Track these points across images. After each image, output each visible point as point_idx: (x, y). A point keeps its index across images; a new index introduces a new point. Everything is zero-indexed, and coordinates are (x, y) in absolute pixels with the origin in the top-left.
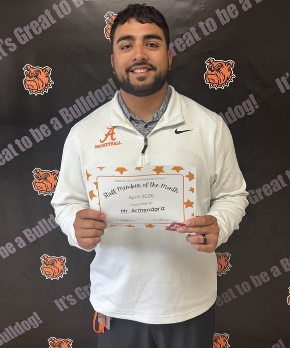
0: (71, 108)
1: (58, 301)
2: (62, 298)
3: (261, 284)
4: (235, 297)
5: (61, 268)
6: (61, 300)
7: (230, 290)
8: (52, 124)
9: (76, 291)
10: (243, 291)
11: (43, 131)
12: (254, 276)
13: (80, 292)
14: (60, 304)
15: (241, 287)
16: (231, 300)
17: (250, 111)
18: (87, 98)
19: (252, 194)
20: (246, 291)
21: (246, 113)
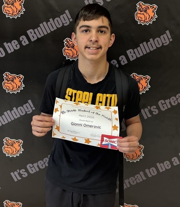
0: (36, 30)
1: (14, 173)
2: (17, 171)
3: (164, 170)
4: (145, 178)
5: (18, 148)
6: (16, 173)
7: (142, 173)
8: (21, 40)
9: (28, 166)
10: (151, 174)
11: (14, 45)
12: (160, 164)
13: (31, 168)
14: (15, 176)
15: (149, 171)
16: (142, 180)
17: (166, 43)
18: (49, 23)
19: (163, 103)
20: (153, 174)
21: (163, 44)
